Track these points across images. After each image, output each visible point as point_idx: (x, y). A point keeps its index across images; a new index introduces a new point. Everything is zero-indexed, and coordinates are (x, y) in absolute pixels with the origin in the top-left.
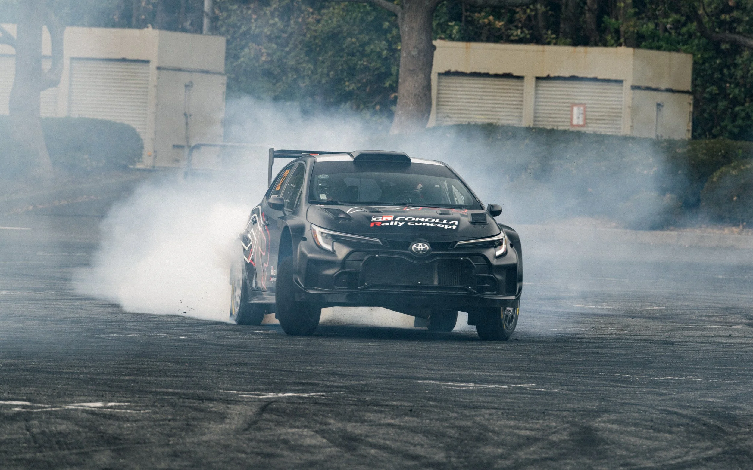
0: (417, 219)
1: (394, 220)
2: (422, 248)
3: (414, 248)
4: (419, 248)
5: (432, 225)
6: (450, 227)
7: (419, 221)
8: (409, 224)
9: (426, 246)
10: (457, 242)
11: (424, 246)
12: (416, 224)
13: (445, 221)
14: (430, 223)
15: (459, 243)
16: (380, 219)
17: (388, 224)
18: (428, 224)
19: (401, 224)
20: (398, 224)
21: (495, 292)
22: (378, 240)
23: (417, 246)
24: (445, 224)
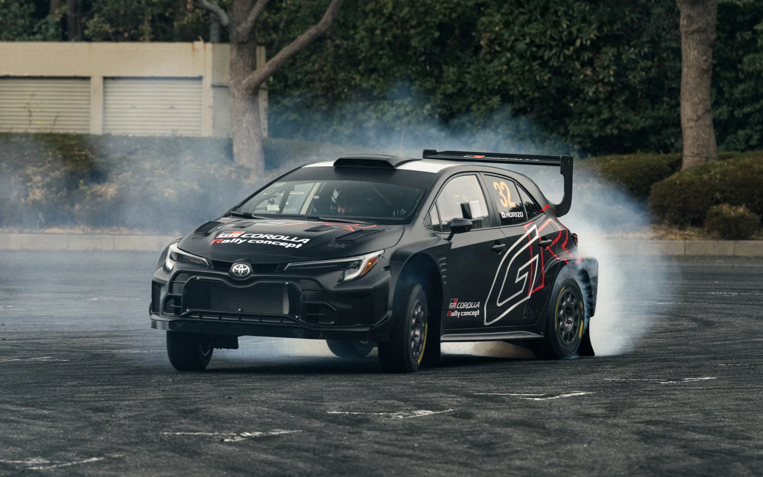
0: (263, 237)
1: (239, 237)
2: (243, 270)
3: (235, 269)
4: (239, 270)
5: (274, 243)
6: (294, 245)
7: (265, 239)
8: (250, 241)
9: (248, 268)
10: (287, 263)
11: (244, 267)
12: (258, 242)
13: (293, 240)
14: (273, 240)
15: (289, 264)
16: (226, 236)
17: (228, 241)
18: (270, 242)
19: (241, 241)
20: (239, 241)
21: (333, 323)
22: (205, 260)
23: (238, 267)
24: (289, 242)
